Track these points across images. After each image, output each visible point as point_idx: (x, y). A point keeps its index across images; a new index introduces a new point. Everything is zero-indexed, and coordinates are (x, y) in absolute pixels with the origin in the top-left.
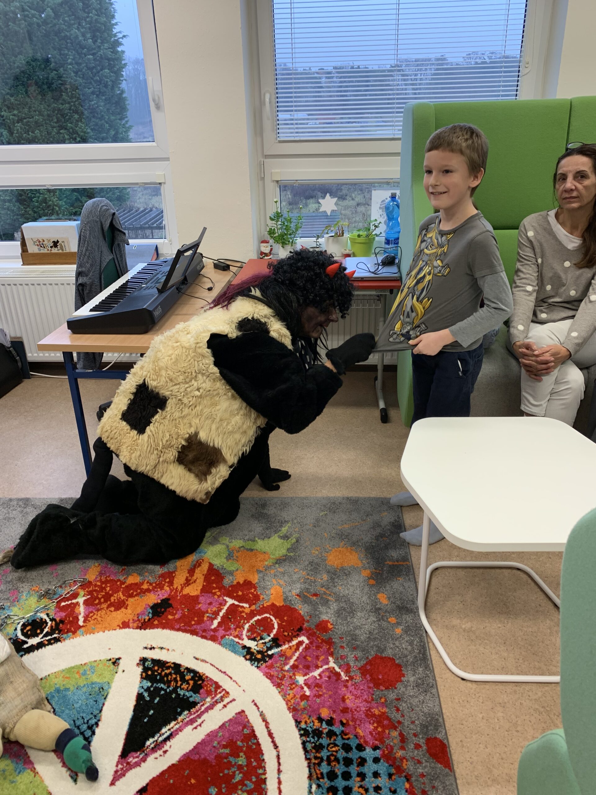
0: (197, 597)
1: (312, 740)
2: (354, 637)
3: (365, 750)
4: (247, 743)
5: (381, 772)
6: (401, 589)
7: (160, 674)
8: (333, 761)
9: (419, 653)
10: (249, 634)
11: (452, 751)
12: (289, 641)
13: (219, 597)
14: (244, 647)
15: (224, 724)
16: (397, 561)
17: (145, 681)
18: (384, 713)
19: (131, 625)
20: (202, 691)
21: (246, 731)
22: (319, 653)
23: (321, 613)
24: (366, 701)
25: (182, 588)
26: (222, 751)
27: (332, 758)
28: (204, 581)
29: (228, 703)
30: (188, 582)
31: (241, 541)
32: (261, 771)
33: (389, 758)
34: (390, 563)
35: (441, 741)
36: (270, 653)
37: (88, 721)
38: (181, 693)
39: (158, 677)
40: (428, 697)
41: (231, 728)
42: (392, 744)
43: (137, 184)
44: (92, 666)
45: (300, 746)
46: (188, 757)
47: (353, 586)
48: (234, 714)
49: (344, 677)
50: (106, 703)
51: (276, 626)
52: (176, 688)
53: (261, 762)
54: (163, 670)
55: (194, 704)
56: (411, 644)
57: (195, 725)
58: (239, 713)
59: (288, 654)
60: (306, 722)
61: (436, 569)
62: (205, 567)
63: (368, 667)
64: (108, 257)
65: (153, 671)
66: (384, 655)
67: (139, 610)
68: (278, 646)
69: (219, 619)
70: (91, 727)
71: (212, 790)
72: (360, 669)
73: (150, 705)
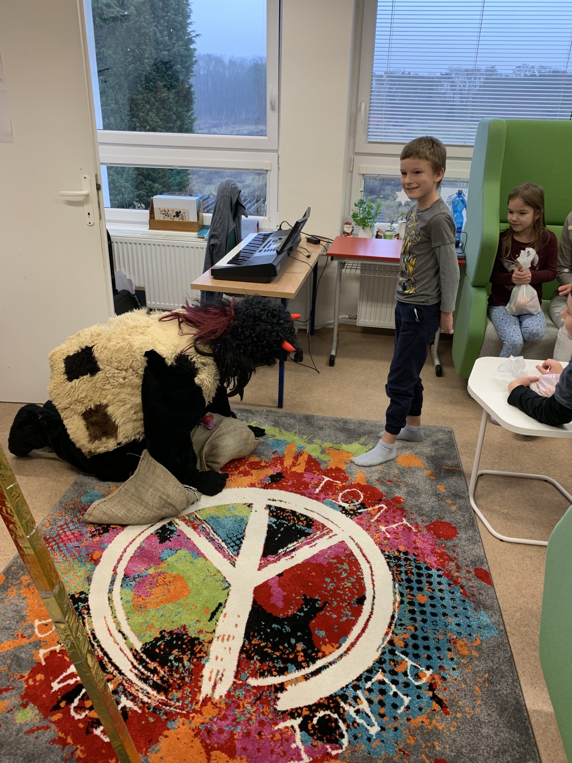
0: (303, 473)
1: (394, 561)
2: (420, 509)
3: (431, 570)
4: (349, 558)
5: (443, 582)
6: (455, 484)
7: (282, 515)
8: (409, 574)
9: (470, 522)
10: (343, 499)
11: (493, 578)
12: (373, 506)
13: (318, 475)
14: (340, 506)
15: (331, 547)
16: (452, 467)
17: (272, 518)
18: (444, 552)
19: (257, 486)
20: (313, 527)
21: (346, 552)
22: (395, 514)
23: (395, 492)
24: (431, 544)
25: (290, 468)
26: (331, 560)
27: (409, 572)
28: (306, 465)
29: (332, 536)
30: (294, 464)
31: (331, 444)
32: (359, 574)
33: (448, 575)
34: (446, 468)
35: (485, 571)
36: (359, 511)
37: (236, 536)
38: (299, 527)
39: (281, 518)
40: (476, 547)
41: (336, 549)
42: (450, 569)
43: (248, 169)
44: (234, 506)
45: (386, 564)
46: (308, 561)
47: (417, 479)
48: (337, 542)
49: (414, 529)
50: (247, 528)
51: (362, 496)
52: (295, 524)
53: (359, 569)
54: (284, 513)
55: (309, 534)
56: (463, 516)
57: (311, 545)
58: (341, 542)
59: (373, 513)
60: (389, 552)
61: (482, 475)
62: (305, 457)
63: (432, 526)
64: (232, 225)
65: (277, 513)
66: (443, 521)
67: (261, 478)
68: (365, 508)
69: (320, 488)
70: (239, 539)
71: (328, 580)
72: (425, 527)
73: (277, 531)
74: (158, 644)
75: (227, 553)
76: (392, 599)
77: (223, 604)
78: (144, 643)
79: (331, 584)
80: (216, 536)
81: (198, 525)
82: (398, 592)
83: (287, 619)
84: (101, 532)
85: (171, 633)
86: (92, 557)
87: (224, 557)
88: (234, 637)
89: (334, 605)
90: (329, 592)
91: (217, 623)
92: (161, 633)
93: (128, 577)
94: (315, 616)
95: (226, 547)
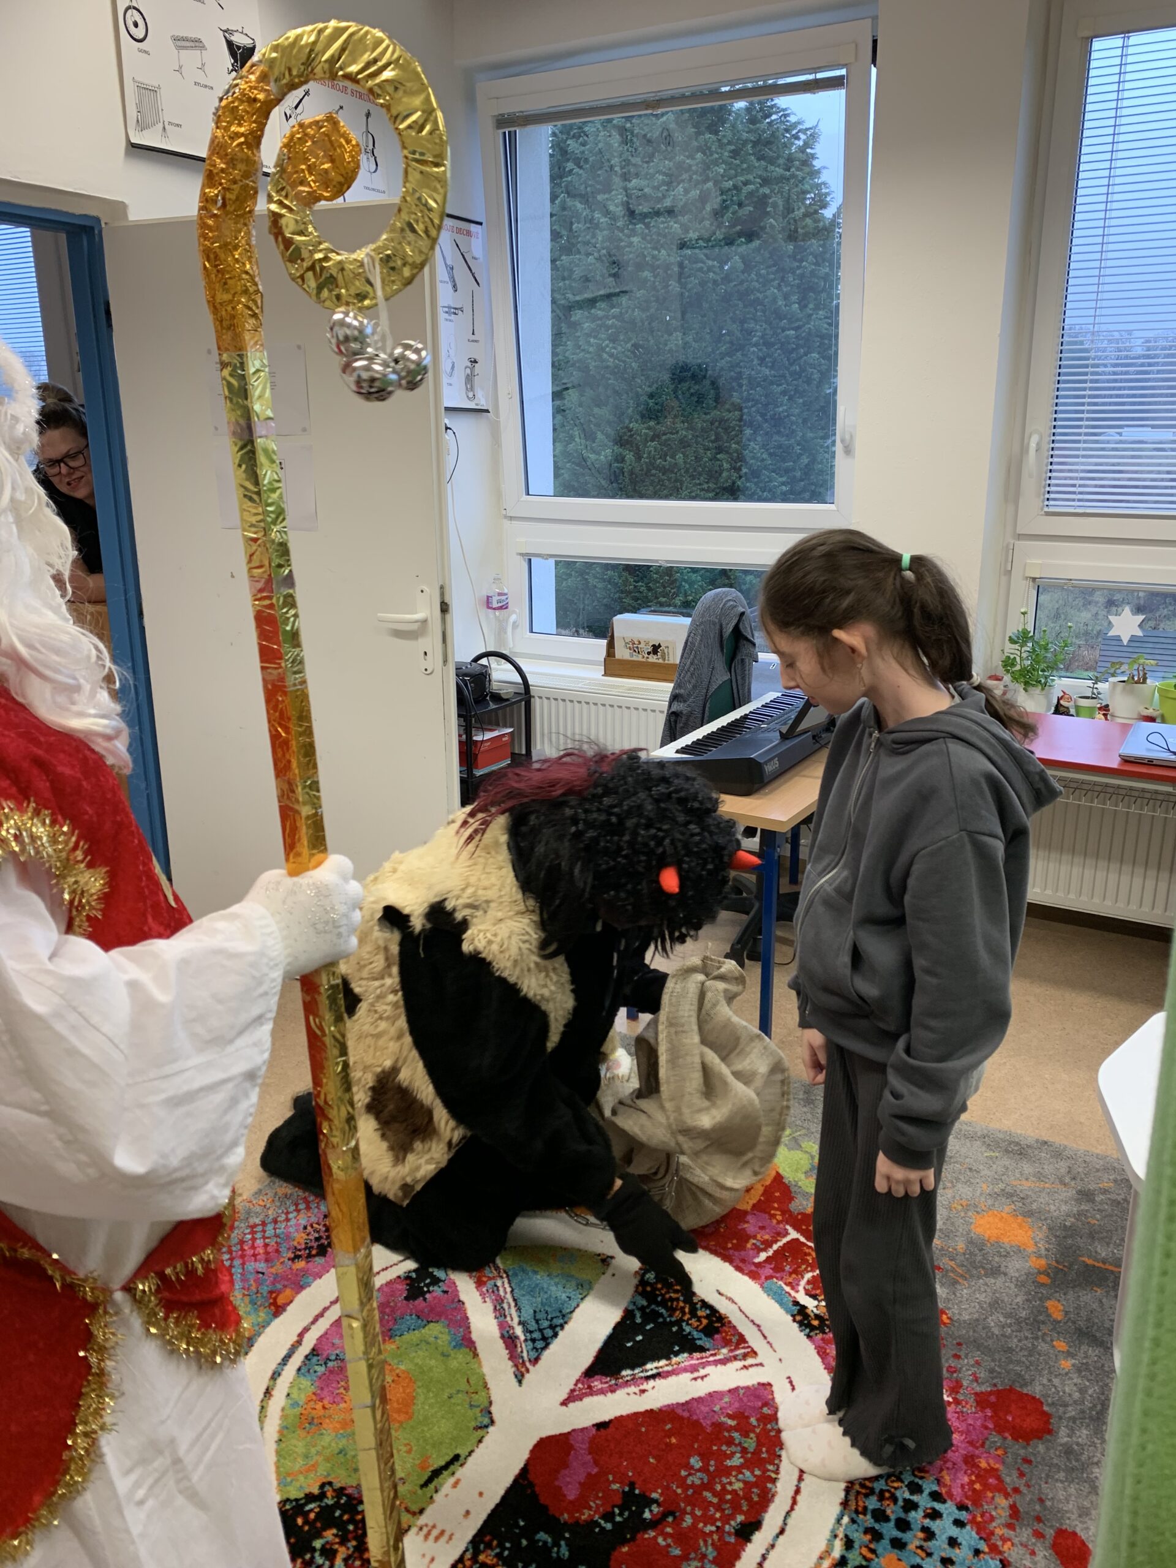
0: (746, 1212)
3: (944, 1503)
4: (765, 1425)
5: (964, 1543)
6: (1095, 1306)
7: (663, 1295)
8: (888, 1499)
9: (1093, 1409)
10: (809, 1287)
13: (779, 1222)
14: (796, 1303)
15: (737, 1389)
16: (1104, 1263)
17: (639, 1297)
18: (997, 1470)
20: (716, 1336)
21: (765, 1410)
24: (972, 1441)
26: (724, 1419)
27: (887, 1495)
28: (763, 1195)
29: (752, 1366)
32: (771, 1467)
33: (983, 1528)
34: (1090, 1262)
35: (1082, 1543)
37: (552, 1318)
38: (687, 1329)
39: (659, 1299)
41: (745, 1399)
42: (994, 1513)
44: (573, 1254)
46: (673, 1410)
48: (755, 1382)
50: (580, 1306)
52: (681, 1320)
53: (775, 1457)
54: (668, 1292)
55: (702, 1349)
56: (1082, 1391)
57: (696, 1375)
58: (763, 1384)
62: (770, 1176)
63: (993, 1398)
64: (722, 676)
65: (654, 1289)
66: (1025, 1391)
69: (770, 1253)
70: (552, 1327)
71: (695, 1462)
72: (976, 1394)
73: (639, 1328)
74: (307, 1508)
75: (519, 1350)
76: (822, 1546)
77: (462, 1459)
78: (284, 1498)
79: (698, 1474)
80: (513, 1311)
81: (490, 1279)
82: (841, 1535)
83: (576, 1527)
84: (314, 1252)
85: (340, 1492)
86: (275, 1299)
87: (511, 1358)
88: (452, 1534)
89: (685, 1525)
90: (686, 1488)
91: (435, 1496)
92: (322, 1486)
93: (318, 1355)
94: (633, 1539)
95: (522, 1338)
